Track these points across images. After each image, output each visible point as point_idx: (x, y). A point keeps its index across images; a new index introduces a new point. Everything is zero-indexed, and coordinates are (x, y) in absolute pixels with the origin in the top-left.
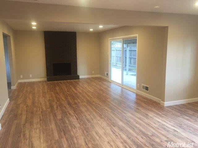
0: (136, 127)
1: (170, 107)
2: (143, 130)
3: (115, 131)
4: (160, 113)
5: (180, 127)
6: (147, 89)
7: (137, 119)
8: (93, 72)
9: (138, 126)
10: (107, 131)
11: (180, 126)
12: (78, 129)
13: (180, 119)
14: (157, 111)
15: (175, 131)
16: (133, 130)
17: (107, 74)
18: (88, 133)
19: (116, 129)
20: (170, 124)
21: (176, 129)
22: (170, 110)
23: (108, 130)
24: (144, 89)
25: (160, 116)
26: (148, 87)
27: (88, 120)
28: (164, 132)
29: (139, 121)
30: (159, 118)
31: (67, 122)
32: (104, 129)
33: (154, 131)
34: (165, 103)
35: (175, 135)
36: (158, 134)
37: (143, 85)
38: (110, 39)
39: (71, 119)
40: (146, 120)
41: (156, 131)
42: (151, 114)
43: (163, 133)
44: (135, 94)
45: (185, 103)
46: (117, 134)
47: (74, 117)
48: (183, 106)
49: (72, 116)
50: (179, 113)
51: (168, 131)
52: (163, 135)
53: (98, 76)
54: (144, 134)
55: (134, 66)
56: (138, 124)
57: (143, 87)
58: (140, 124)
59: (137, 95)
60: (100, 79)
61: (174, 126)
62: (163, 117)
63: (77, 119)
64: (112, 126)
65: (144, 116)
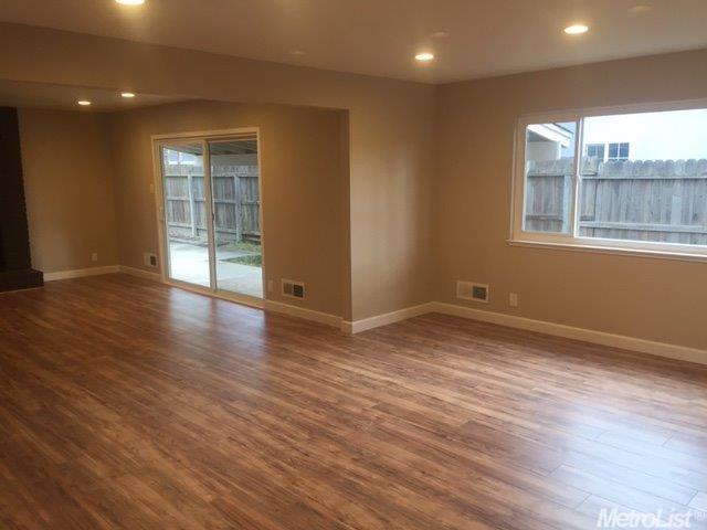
0: (294, 392)
1: (366, 333)
2: (313, 394)
3: (239, 411)
4: (346, 352)
5: (400, 374)
6: (298, 291)
7: (288, 373)
8: (95, 257)
9: (297, 388)
10: (215, 414)
11: (400, 372)
12: (118, 426)
13: (398, 356)
14: (336, 348)
15: (391, 383)
16: (288, 399)
17: (153, 260)
18: (158, 432)
19: (239, 406)
20: (375, 372)
21: (391, 380)
22: (368, 340)
23: (218, 411)
24: (290, 293)
25: (347, 356)
26: (301, 287)
27: (142, 400)
28: (365, 391)
29: (296, 376)
30: (345, 363)
31: (71, 415)
32: (205, 412)
33: (341, 392)
34: (354, 323)
35: (392, 393)
36: (353, 397)
37: (284, 281)
38: (156, 137)
39: (80, 405)
40: (315, 372)
41: (346, 390)
42: (323, 357)
43: (363, 392)
44: (262, 312)
45: (401, 319)
46: (247, 416)
47: (89, 399)
48: (398, 325)
49: (77, 397)
50: (392, 344)
51: (374, 387)
52: (364, 396)
53: (116, 268)
54: (318, 403)
55: (230, 231)
56: (296, 384)
57: (287, 288)
58: (302, 384)
59: (268, 314)
60: (125, 280)
61: (386, 375)
62: (354, 358)
63: (103, 403)
64: (226, 401)
65: (305, 364)
